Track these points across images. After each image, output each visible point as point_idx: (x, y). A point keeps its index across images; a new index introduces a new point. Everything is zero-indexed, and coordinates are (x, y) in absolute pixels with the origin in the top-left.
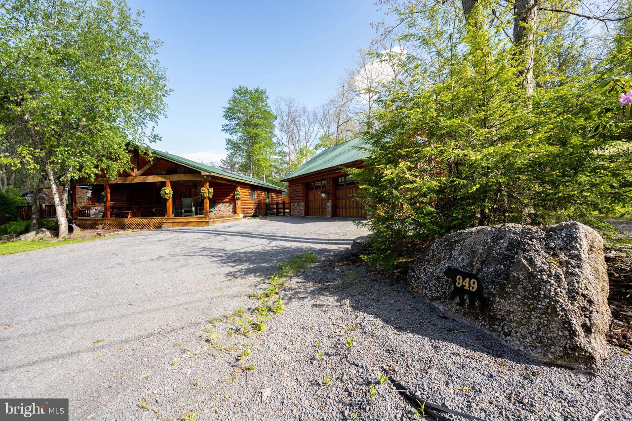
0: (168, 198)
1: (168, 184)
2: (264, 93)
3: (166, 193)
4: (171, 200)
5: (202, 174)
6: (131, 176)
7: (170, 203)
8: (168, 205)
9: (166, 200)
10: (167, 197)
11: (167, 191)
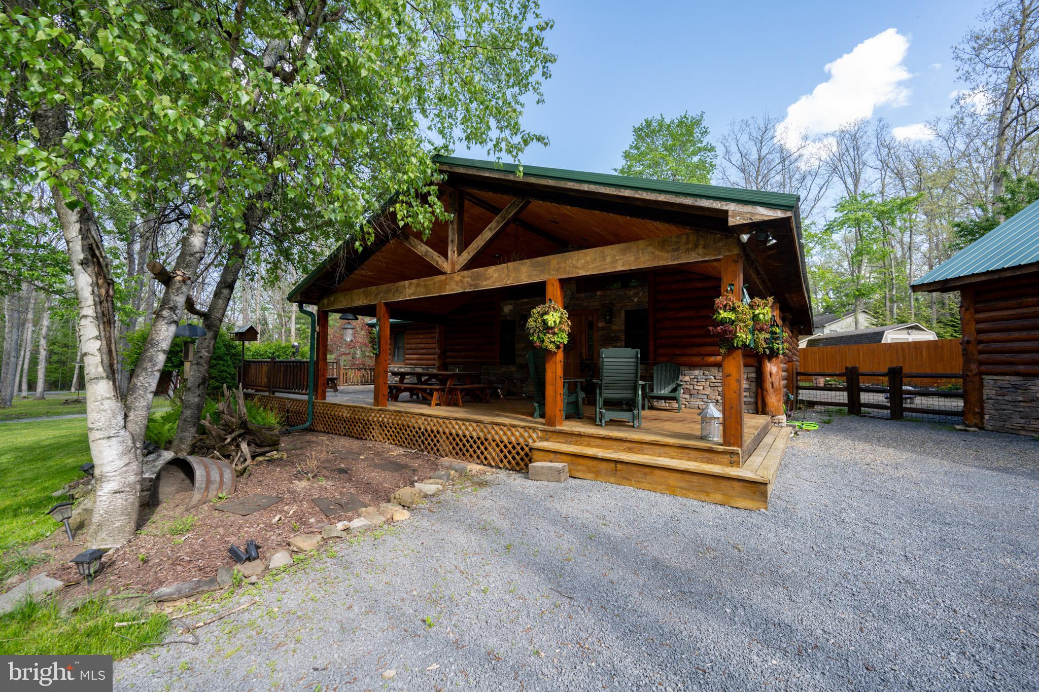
0: (552, 347)
1: (554, 291)
2: (698, 123)
3: (547, 328)
4: (560, 356)
5: (732, 222)
6: (439, 272)
7: (555, 370)
8: (549, 375)
9: (543, 355)
10: (549, 342)
11: (553, 318)
